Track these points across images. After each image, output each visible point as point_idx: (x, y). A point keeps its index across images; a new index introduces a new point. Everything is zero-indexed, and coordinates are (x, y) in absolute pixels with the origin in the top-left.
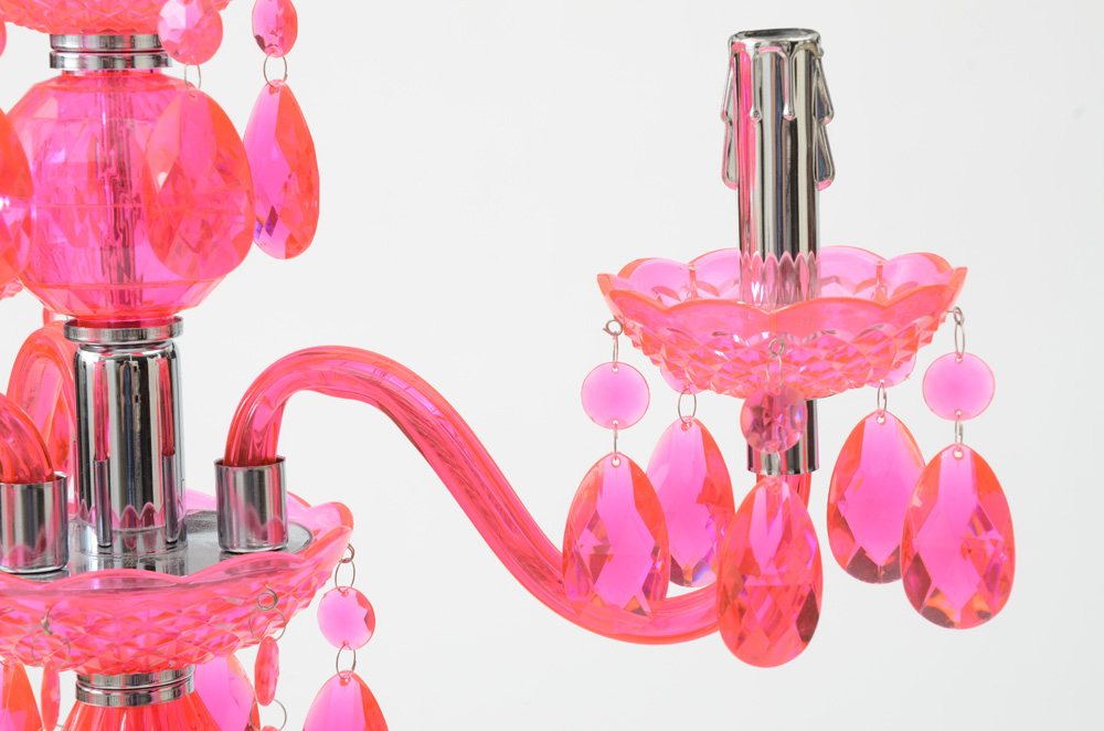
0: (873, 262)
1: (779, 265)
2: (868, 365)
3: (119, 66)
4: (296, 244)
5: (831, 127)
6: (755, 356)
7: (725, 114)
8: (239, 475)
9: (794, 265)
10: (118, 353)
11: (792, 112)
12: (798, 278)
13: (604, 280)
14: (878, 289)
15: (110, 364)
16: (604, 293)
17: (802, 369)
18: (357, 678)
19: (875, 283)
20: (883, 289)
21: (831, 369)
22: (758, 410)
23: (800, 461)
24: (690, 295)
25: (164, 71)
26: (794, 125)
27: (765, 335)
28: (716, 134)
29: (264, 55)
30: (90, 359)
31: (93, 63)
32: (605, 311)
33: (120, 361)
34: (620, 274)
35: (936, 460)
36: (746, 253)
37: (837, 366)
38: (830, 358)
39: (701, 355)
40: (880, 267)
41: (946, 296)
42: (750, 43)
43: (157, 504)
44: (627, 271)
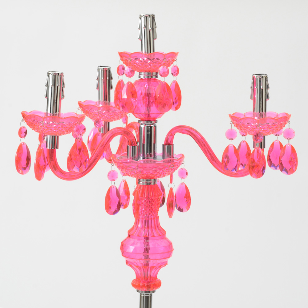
0: (276, 114)
1: (259, 114)
2: (274, 130)
3: (150, 77)
4: (177, 109)
5: (269, 90)
6: (255, 127)
7: (251, 88)
8: (166, 146)
9: (262, 114)
10: (147, 125)
11: (262, 87)
12: (263, 116)
13: (230, 115)
15: (146, 127)
16: (230, 117)
17: (263, 129)
18: (184, 184)
21: (268, 130)
22: (255, 136)
23: (262, 146)
25: (157, 78)
26: (263, 89)
27: (257, 123)
28: (250, 91)
29: (173, 76)
30: (142, 126)
31: (146, 77)
32: (229, 120)
33: (147, 127)
35: (285, 146)
36: (254, 112)
38: (267, 128)
39: (246, 127)
40: (277, 115)
41: (287, 119)
42: (256, 76)
43: (152, 153)
44: (234, 114)
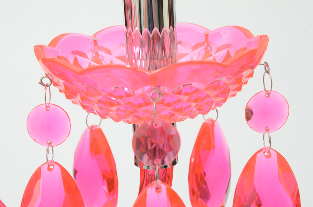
0: (201, 32)
1: (151, 35)
6: (140, 101)
9: (161, 36)
13: (39, 50)
14: (206, 49)
16: (38, 60)
19: (204, 44)
20: (209, 48)
24: (94, 55)
32: (40, 71)
34: (49, 45)
36: (130, 29)
37: (194, 104)
38: (189, 100)
39: (104, 100)
40: (207, 35)
44: (54, 42)
